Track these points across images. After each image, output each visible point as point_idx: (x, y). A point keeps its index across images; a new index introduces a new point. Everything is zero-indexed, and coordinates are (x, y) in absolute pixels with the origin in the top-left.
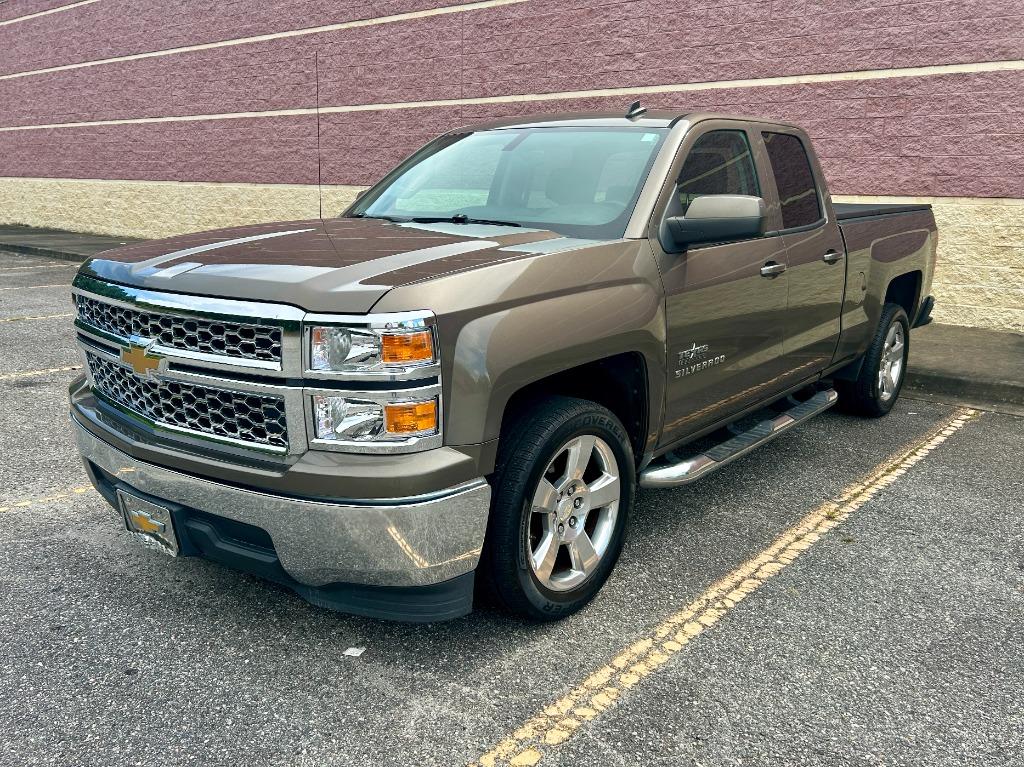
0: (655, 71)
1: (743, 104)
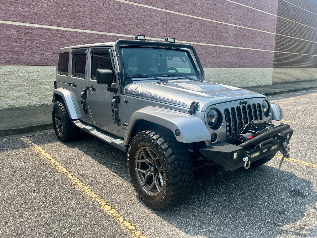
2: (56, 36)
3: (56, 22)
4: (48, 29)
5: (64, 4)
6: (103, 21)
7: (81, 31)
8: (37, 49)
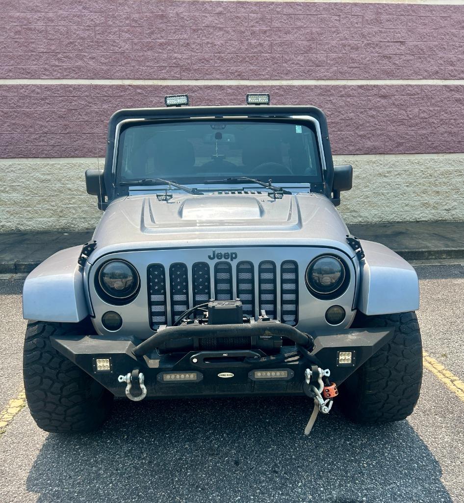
0: (10, 68)
1: (87, 96)
2: (235, 99)
3: (236, 71)
4: (221, 88)
5: (253, 33)
6: (334, 55)
7: (284, 83)
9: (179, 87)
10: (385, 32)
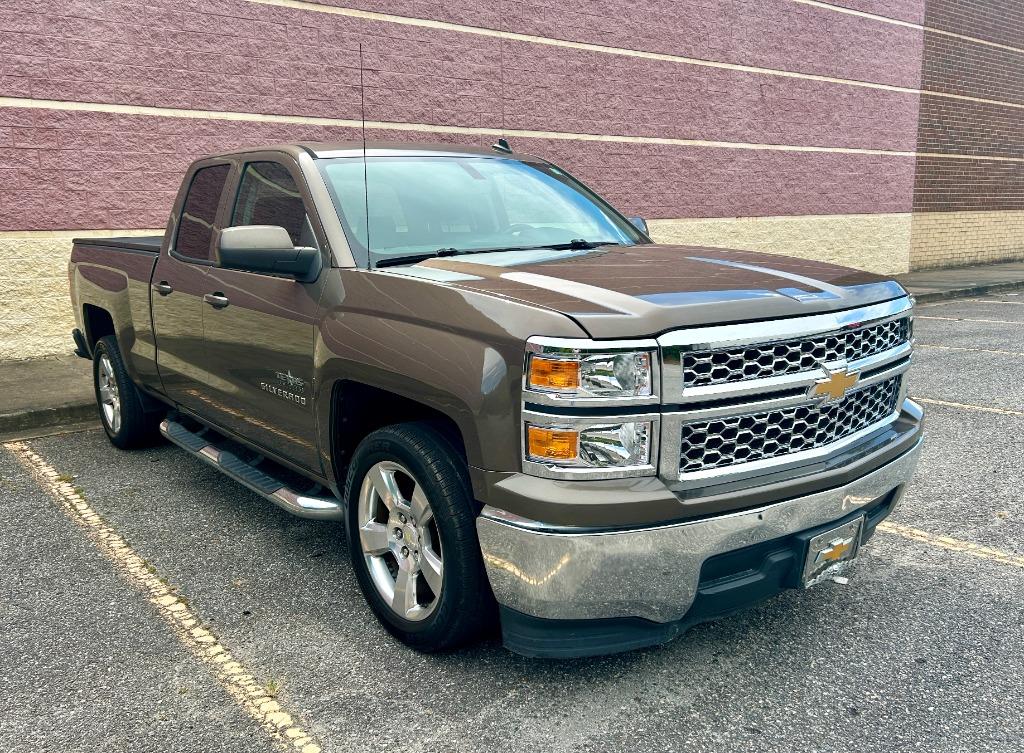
2: (134, 136)
3: (133, 92)
4: (108, 116)
5: (155, 36)
6: (285, 81)
7: (214, 115)
8: (76, 179)
9: (29, 110)
10: (350, 55)
